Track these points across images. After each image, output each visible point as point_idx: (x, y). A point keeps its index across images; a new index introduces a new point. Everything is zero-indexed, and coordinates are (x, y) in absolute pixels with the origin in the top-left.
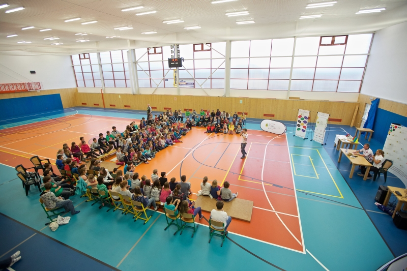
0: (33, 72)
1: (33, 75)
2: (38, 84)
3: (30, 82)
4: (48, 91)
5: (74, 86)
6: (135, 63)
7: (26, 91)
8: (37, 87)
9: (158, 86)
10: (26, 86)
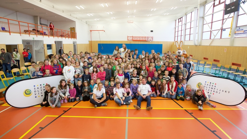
0: (152, 31)
1: (151, 33)
4: (156, 42)
6: (203, 18)
7: (146, 41)
8: (151, 39)
9: (215, 36)
10: (147, 38)
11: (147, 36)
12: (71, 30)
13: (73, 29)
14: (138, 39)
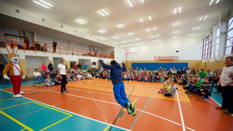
0: (177, 51)
1: (177, 53)
2: (178, 57)
3: (174, 56)
4: (182, 61)
5: (200, 59)
6: (226, 33)
7: (171, 60)
8: (177, 59)
10: (172, 58)
11: (172, 56)
12: (111, 54)
13: (113, 53)
14: (164, 59)
